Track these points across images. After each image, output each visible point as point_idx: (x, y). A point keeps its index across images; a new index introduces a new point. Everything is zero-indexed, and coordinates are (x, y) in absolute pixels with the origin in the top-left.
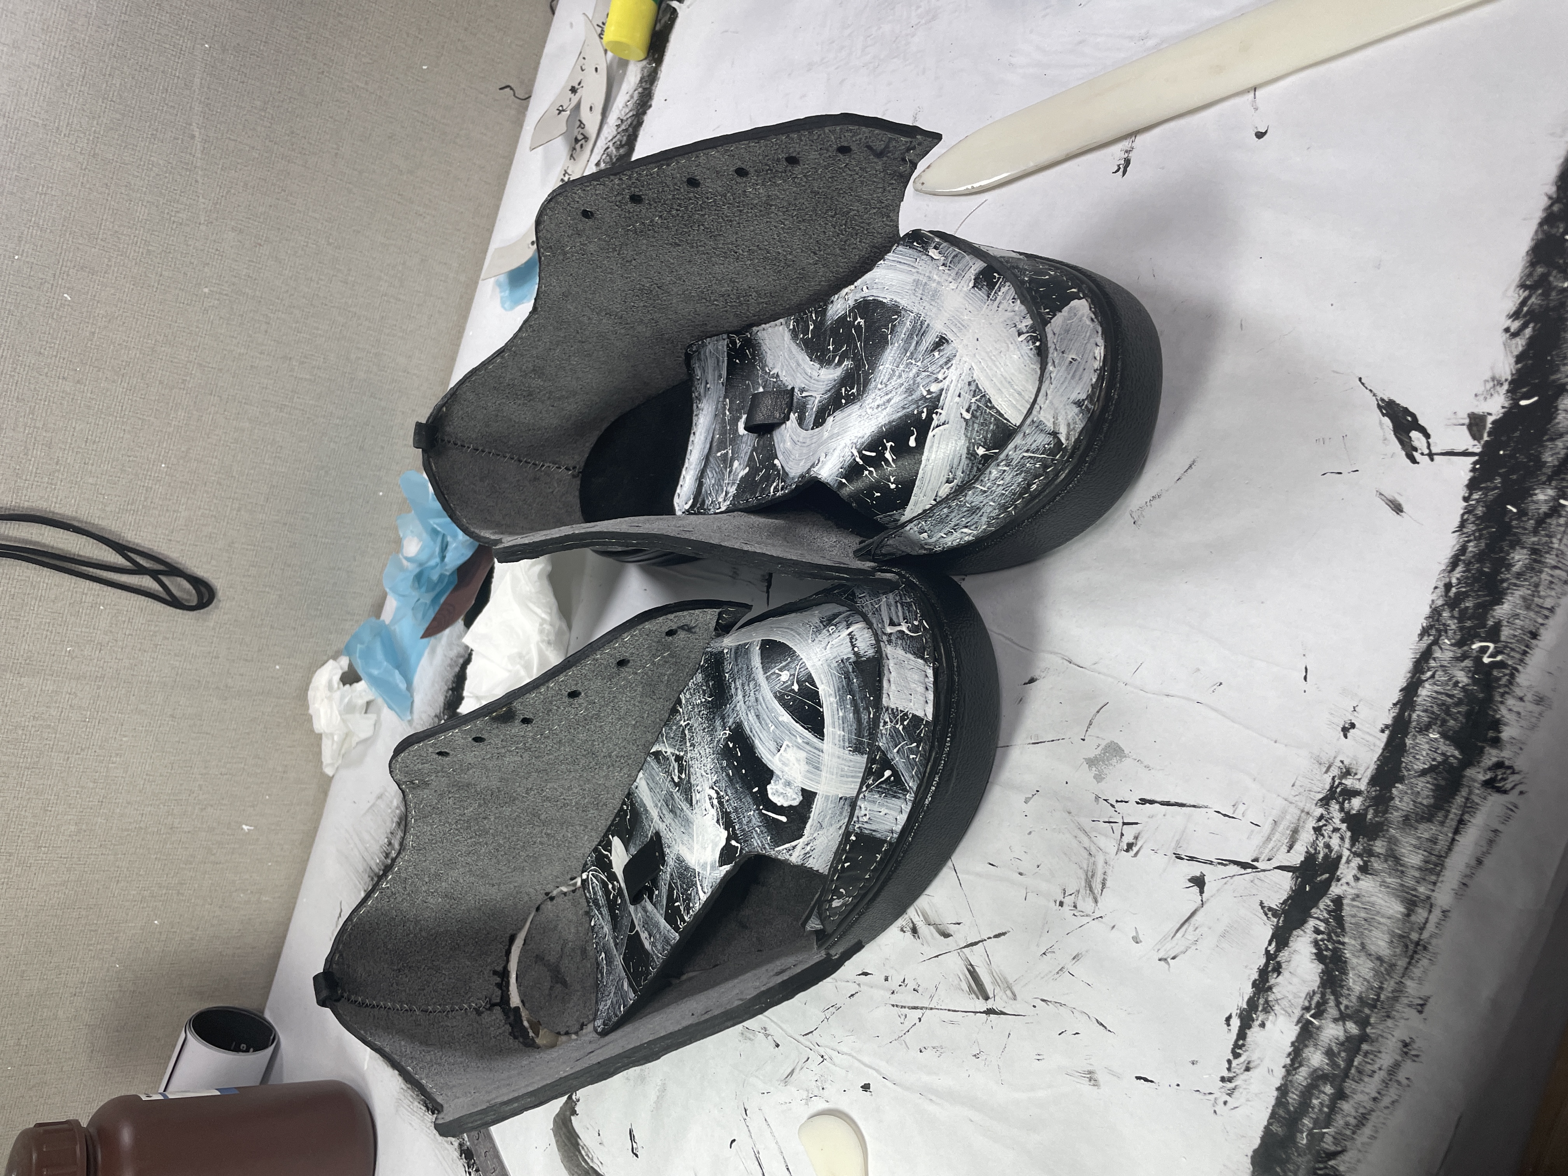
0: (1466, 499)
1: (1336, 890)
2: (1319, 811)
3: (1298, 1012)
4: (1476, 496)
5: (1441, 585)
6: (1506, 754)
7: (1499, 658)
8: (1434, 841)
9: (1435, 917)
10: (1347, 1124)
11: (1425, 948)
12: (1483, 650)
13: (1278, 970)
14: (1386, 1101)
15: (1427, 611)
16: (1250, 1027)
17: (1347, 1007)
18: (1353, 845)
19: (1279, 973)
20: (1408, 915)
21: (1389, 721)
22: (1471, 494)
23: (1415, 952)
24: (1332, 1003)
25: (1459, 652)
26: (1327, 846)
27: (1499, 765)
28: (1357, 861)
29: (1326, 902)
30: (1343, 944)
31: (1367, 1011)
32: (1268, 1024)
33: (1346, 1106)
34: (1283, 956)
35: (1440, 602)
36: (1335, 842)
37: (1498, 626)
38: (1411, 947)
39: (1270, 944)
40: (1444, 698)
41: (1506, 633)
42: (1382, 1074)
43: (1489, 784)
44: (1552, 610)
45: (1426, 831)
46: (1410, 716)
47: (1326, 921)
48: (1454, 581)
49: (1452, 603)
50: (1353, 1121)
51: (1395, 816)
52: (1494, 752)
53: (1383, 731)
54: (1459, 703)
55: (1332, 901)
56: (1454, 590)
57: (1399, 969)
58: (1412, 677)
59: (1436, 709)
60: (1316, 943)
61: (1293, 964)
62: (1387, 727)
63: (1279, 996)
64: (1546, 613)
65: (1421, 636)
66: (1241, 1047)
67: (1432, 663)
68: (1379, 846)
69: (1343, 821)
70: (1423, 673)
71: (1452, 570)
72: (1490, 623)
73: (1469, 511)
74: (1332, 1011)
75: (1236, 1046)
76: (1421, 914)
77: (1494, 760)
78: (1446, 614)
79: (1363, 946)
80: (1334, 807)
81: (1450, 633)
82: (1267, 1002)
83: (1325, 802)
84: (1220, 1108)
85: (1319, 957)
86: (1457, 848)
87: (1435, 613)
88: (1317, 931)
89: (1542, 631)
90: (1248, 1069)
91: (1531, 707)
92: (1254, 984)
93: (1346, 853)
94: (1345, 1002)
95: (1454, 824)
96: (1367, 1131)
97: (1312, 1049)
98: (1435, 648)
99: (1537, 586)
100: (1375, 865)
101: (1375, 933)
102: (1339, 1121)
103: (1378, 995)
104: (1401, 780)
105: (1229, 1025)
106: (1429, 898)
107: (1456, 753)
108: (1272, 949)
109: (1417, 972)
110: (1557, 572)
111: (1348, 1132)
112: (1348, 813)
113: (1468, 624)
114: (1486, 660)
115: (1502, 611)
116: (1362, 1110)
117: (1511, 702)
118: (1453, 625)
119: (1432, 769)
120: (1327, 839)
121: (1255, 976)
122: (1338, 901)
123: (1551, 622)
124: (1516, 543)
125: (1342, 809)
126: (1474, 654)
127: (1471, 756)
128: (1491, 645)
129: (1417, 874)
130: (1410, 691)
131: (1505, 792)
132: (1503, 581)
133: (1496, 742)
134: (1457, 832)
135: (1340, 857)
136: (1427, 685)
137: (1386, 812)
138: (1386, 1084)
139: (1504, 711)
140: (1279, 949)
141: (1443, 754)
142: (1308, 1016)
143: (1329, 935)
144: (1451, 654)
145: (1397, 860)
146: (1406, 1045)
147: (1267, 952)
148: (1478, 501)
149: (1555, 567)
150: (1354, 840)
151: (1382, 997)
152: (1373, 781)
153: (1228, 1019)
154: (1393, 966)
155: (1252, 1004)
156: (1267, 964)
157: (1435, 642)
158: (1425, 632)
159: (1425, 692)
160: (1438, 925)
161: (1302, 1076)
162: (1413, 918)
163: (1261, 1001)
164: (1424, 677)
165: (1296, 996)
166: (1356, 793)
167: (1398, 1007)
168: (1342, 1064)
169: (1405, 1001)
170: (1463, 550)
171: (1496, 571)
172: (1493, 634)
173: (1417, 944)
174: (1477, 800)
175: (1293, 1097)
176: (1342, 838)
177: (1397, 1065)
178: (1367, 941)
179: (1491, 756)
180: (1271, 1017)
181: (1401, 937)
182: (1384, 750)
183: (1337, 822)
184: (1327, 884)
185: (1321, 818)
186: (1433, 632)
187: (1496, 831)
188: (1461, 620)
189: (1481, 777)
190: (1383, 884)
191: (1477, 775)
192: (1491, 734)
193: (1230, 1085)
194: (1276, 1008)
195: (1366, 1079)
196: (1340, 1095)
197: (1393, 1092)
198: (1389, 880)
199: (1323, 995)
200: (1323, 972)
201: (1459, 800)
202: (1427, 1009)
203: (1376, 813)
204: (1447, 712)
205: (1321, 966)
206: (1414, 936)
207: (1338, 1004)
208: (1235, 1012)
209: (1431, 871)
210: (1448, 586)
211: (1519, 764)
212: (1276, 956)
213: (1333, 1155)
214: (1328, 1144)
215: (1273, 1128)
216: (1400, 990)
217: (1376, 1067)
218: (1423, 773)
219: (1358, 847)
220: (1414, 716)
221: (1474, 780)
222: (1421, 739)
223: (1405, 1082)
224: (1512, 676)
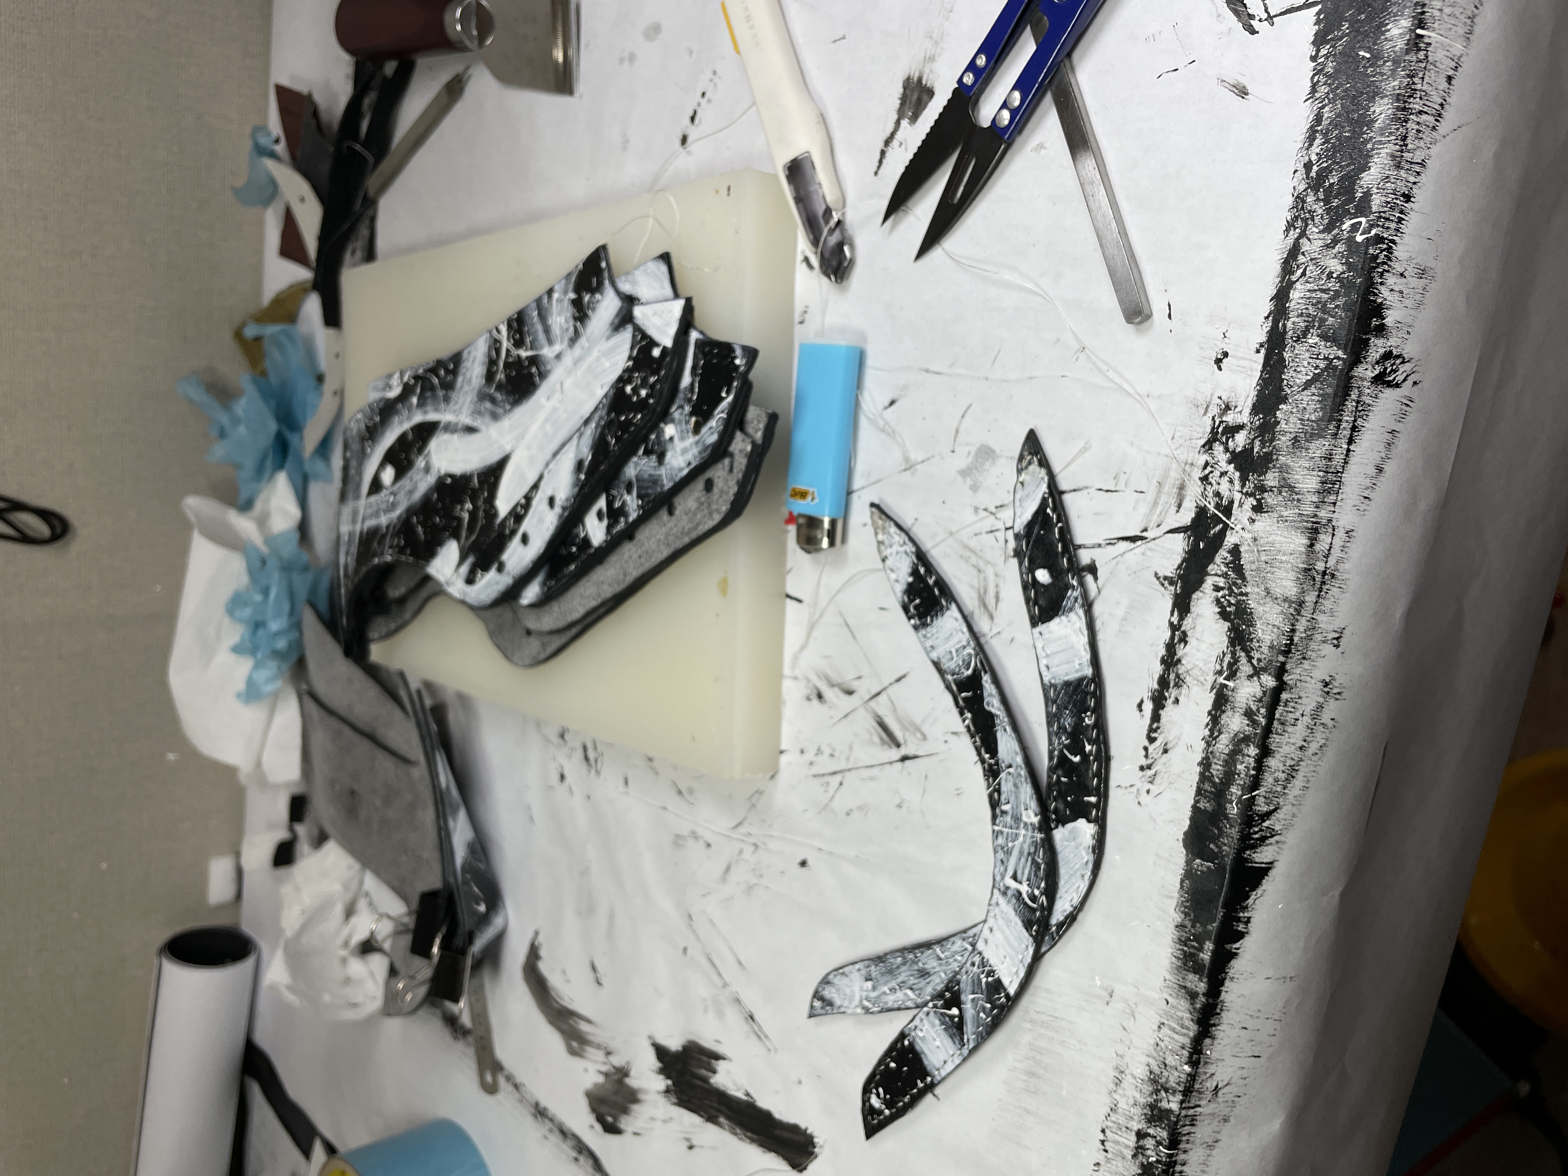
0: (1313, 59)
1: (1231, 539)
2: (1204, 457)
3: (1211, 678)
4: (1323, 52)
5: (1300, 167)
6: (1392, 342)
7: (1373, 232)
8: (1329, 458)
9: (1338, 542)
10: (1276, 780)
11: (1333, 576)
12: (1355, 228)
13: (1184, 639)
14: (1313, 747)
15: (1290, 201)
16: (1163, 707)
17: (1259, 660)
18: (1243, 486)
19: (1186, 643)
20: (1312, 545)
21: (1263, 338)
22: (1318, 51)
23: (1323, 583)
24: (1244, 660)
25: (1329, 238)
26: (1218, 494)
27: (1387, 355)
28: (1252, 501)
29: (1223, 554)
30: (1246, 594)
31: (1281, 658)
32: (1181, 699)
33: (1273, 763)
34: (1187, 624)
35: (1302, 187)
36: (1224, 488)
37: (1367, 195)
38: (1318, 578)
39: (1172, 614)
40: (1319, 294)
41: (1376, 202)
42: (1307, 720)
43: (1380, 380)
44: (1422, 164)
45: (1318, 448)
46: (1284, 326)
47: (1225, 575)
48: (1314, 158)
49: (1316, 183)
50: (1282, 776)
51: (1283, 442)
52: (1380, 342)
53: (1258, 351)
54: (1337, 294)
55: (1229, 552)
56: (1315, 168)
57: (1309, 605)
58: (1281, 282)
59: (1311, 310)
60: (1218, 601)
61: (1199, 628)
62: (1262, 345)
63: (1189, 667)
64: (1417, 168)
65: (1287, 230)
66: (1155, 731)
67: (1301, 259)
68: (1271, 479)
69: (1229, 462)
70: (1293, 273)
71: (1311, 145)
72: (1359, 195)
73: (1318, 72)
74: (1245, 668)
75: (1151, 730)
76: (1324, 539)
77: (1382, 351)
78: (1310, 199)
79: (1268, 591)
80: (1218, 448)
81: (1317, 219)
82: (1178, 676)
83: (1208, 446)
84: (1144, 798)
85: (1224, 615)
86: (1354, 459)
87: (1300, 200)
88: (1217, 589)
89: (1415, 191)
90: (1166, 751)
91: (1414, 282)
92: (1163, 661)
93: (1237, 496)
94: (1256, 655)
95: (1347, 433)
96: (1298, 782)
97: (1229, 713)
98: (1304, 241)
99: (1404, 138)
100: (1269, 500)
101: (1280, 573)
102: (1268, 780)
103: (1292, 640)
104: (1284, 400)
105: (1141, 711)
106: (1330, 521)
107: (1340, 353)
108: (1175, 619)
109: (1327, 604)
110: (1424, 117)
111: (1279, 789)
112: (1233, 452)
113: (1335, 203)
114: (1359, 238)
115: (1369, 178)
116: (1289, 763)
117: (1391, 280)
118: (1319, 208)
119: (1316, 379)
120: (1215, 487)
121: (1162, 652)
122: (1235, 551)
123: (1423, 179)
124: (1375, 94)
125: (1227, 450)
126: (1346, 235)
127: (1356, 355)
128: (1363, 220)
129: (1315, 498)
130: (1281, 297)
131: (1398, 386)
132: (1366, 142)
133: (1381, 330)
134: (1351, 441)
135: (1231, 502)
136: (1298, 285)
137: (1272, 440)
138: (1311, 729)
139: (1384, 291)
140: (1181, 619)
141: (1326, 358)
142: (1221, 680)
143: (1230, 589)
144: (1321, 243)
145: (1291, 488)
146: (1326, 684)
147: (1171, 624)
148: (1327, 57)
149: (1421, 112)
150: (1244, 480)
151: (1296, 639)
152: (1256, 409)
153: (1140, 706)
154: (1301, 604)
155: (1163, 682)
156: (1172, 637)
157: (1303, 234)
158: (1290, 226)
159: (1296, 295)
160: (1343, 548)
161: (1223, 744)
162: (1317, 547)
163: (1172, 676)
164: (1294, 278)
165: (1206, 662)
166: (1239, 428)
167: (1313, 645)
168: (1263, 721)
169: (1318, 637)
170: (1318, 118)
171: (1357, 134)
172: (1363, 207)
173: (1324, 573)
174: (1368, 400)
175: (1217, 769)
176: (1231, 481)
177: (1320, 707)
178: (1271, 585)
179: (1377, 347)
180: (1184, 690)
181: (1307, 570)
182: (1262, 372)
183: (1224, 466)
184: (1222, 534)
185: (1207, 464)
186: (1299, 223)
187: (1392, 432)
188: (1327, 201)
189: (1370, 374)
190: (1282, 519)
191: (1366, 371)
192: (1375, 322)
193: (1150, 773)
194: (1188, 679)
195: (1290, 729)
196: (1265, 751)
197: (1319, 737)
198: (1285, 514)
199: (1233, 653)
200: (1229, 630)
201: (1350, 405)
202: (1343, 641)
203: (1263, 442)
204: (1324, 310)
205: (1227, 624)
206: (1320, 566)
207: (1250, 659)
208: (1146, 695)
209: (1329, 492)
210: (1308, 166)
211: (1408, 351)
212: (1180, 626)
213: (1268, 815)
214: (1262, 807)
215: (1201, 805)
216: (1312, 628)
217: (1298, 715)
218: (1307, 385)
219: (1249, 487)
220: (1289, 325)
221: (1362, 379)
222: (1300, 349)
223: (1330, 724)
224: (1389, 250)
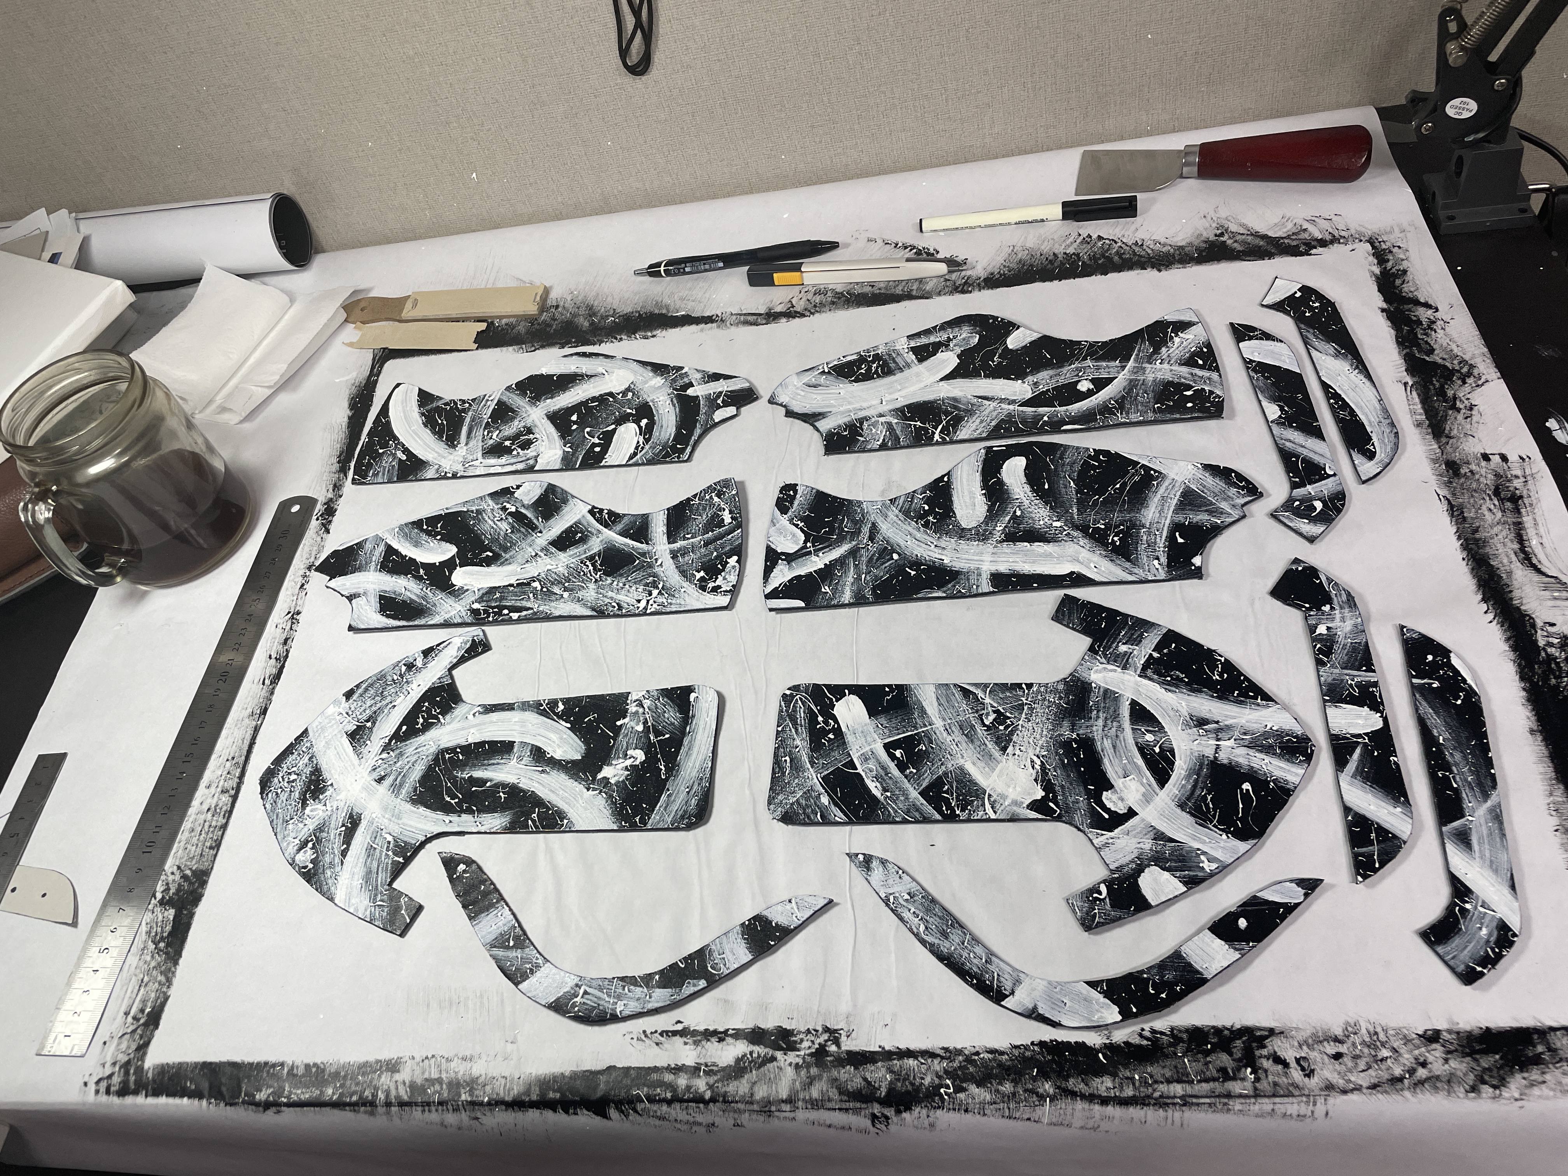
0: (1032, 1043)
1: (779, 1055)
2: (820, 1029)
3: (702, 1061)
4: (1036, 1048)
5: (977, 1049)
6: (895, 1119)
7: (946, 1097)
8: (830, 1100)
9: (787, 1114)
10: (656, 1112)
11: (770, 1116)
12: (948, 1087)
13: (721, 1040)
14: (678, 1126)
15: (959, 1047)
16: (681, 1036)
17: (717, 1087)
18: (808, 1055)
19: (719, 1042)
20: (783, 1101)
21: (887, 1048)
22: (1036, 1045)
23: (765, 1112)
24: (716, 1078)
25: (941, 1073)
26: (802, 1040)
27: (887, 1118)
28: (801, 1061)
29: (771, 1052)
30: (751, 1071)
31: (721, 1099)
32: (688, 1047)
33: (665, 1108)
34: (729, 1040)
35: (967, 1052)
36: (806, 1044)
37: (964, 1090)
38: (767, 1109)
39: (733, 1029)
40: (912, 1075)
41: (961, 1096)
42: (691, 1120)
43: (874, 1117)
44: (984, 1115)
45: (834, 1094)
46: (894, 1059)
47: (759, 1056)
48: (982, 1056)
49: (969, 1060)
50: (659, 1114)
51: (835, 1073)
52: (893, 1112)
53: (880, 1047)
54: (912, 1084)
55: (772, 1055)
56: (976, 1058)
57: (751, 1107)
58: (917, 1052)
59: (904, 1072)
60: (745, 1055)
61: (728, 1047)
62: (883, 1048)
63: (706, 1047)
64: (982, 1113)
65: (943, 1048)
66: (667, 1035)
67: (929, 1060)
68: (814, 1071)
69: (820, 1044)
70: (922, 1057)
71: (988, 1052)
72: (964, 1085)
73: (1026, 1047)
74: (712, 1080)
75: (667, 1032)
76: (787, 1107)
77: (888, 1114)
78: (961, 1058)
79: (755, 1083)
80: (826, 1036)
81: (951, 1064)
82: (700, 1041)
83: (827, 1030)
84: (628, 1037)
85: (738, 1060)
86: (832, 1113)
87: (959, 1052)
88: (751, 1053)
89: (971, 1114)
90: (657, 1044)
91: (926, 1122)
92: (706, 1030)
93: (802, 1053)
94: (720, 1085)
95: (844, 1106)
96: (657, 1122)
97: (686, 1077)
98: (939, 1059)
99: (995, 1103)
100: (803, 1073)
101: (765, 1087)
102: (655, 1107)
103: (732, 1102)
104: (856, 1068)
105: (676, 1023)
106: (798, 1108)
107: (883, 1094)
108: (730, 1032)
109: (754, 1116)
110: (1007, 1111)
111: (651, 1114)
112: (825, 1045)
113: (960, 1073)
114: (942, 1090)
115: (973, 1089)
116: (667, 1116)
117: (924, 1112)
118: (956, 1064)
119: (869, 1083)
120: (805, 1039)
121: (711, 1029)
122: (773, 1059)
123: (978, 1116)
124: (1015, 1082)
125: (826, 1041)
126: (943, 1082)
127: (885, 1102)
128: (952, 1090)
129: (807, 1098)
130: (909, 1053)
131: (874, 1126)
132: (991, 1083)
133: (898, 1112)
134: (840, 1109)
135: (799, 1050)
136: (916, 1062)
137: (835, 1067)
138: (687, 1122)
139: (918, 1110)
140: (732, 1036)
141: (880, 1086)
142: (703, 1067)
143: (752, 1061)
144: (938, 1069)
145: (811, 1083)
146: (713, 1125)
147: (728, 1030)
148: (1033, 1051)
149: (1009, 1109)
150: (811, 1055)
151: (733, 1105)
152: (849, 1053)
153: (679, 1022)
154: (752, 1103)
155: (694, 1033)
156: (721, 1033)
157: (942, 1058)
158: (946, 1049)
159: (911, 1062)
160: (785, 1118)
161: (668, 1077)
162: (783, 1105)
163: (699, 1038)
164: (920, 1059)
165: (711, 1056)
166: (838, 1046)
167: (731, 1114)
168: (686, 1097)
169: (736, 1116)
170: (1002, 1053)
171: (996, 1077)
172: (959, 1089)
173: (770, 1111)
174: (863, 1113)
175: (655, 1076)
176: (810, 1047)
177: (700, 1124)
178: (758, 1084)
179: (890, 1112)
180: (693, 1047)
181: (769, 1102)
182: (869, 1052)
183: (818, 1041)
184: (780, 1049)
185: (816, 1031)
186: (948, 1054)
187: (850, 1128)
188: (960, 1067)
189: (875, 1111)
190: (794, 1081)
191: (877, 1109)
192: (902, 1108)
193: (643, 1037)
194: (699, 1048)
195: (685, 1112)
196: (669, 1102)
197: (685, 1127)
198: (797, 1083)
199: (718, 1071)
200: (731, 1066)
201: (858, 1105)
202: (738, 1128)
203: (831, 1062)
204: (905, 1080)
205: (733, 1064)
206: (773, 1108)
207: (716, 1082)
208: (686, 1024)
209: (812, 1104)
210: (977, 1053)
211: (892, 1127)
212: (728, 1036)
213: (636, 1111)
214: (639, 1107)
215: (632, 1072)
216: (740, 1112)
217: (693, 1115)
218: (865, 1079)
219: (808, 1059)
220: (895, 1062)
221: (872, 1108)
222: (883, 1070)
223: (693, 1131)
224: (939, 1107)
